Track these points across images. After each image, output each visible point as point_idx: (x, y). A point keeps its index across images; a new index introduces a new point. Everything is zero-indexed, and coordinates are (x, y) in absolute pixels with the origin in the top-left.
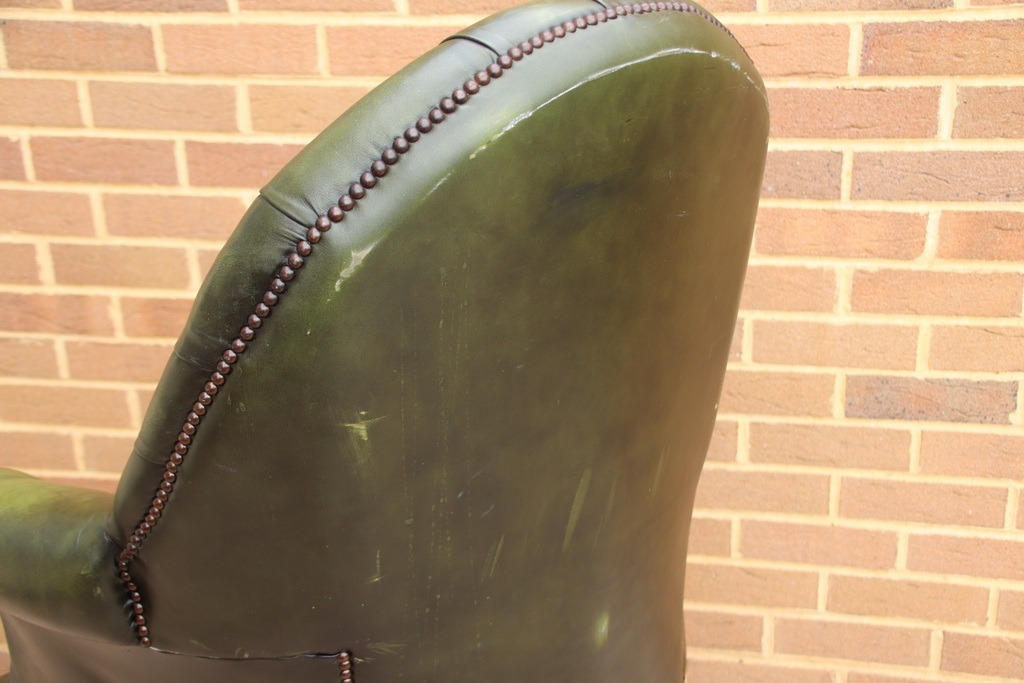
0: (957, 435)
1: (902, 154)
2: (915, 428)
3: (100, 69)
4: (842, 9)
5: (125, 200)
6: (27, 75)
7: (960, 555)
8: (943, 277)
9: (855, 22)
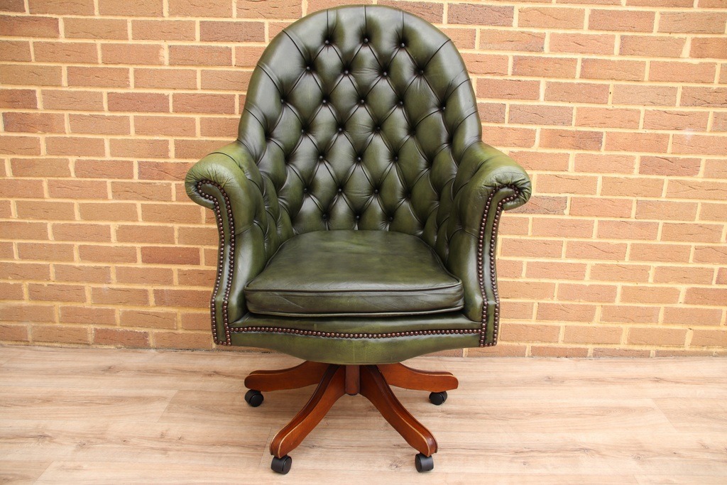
0: (545, 219)
1: (527, 106)
2: (530, 217)
3: (207, 65)
4: (506, 50)
5: (210, 120)
6: (176, 68)
7: (545, 270)
8: (541, 155)
9: (511, 55)
